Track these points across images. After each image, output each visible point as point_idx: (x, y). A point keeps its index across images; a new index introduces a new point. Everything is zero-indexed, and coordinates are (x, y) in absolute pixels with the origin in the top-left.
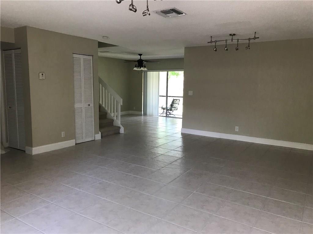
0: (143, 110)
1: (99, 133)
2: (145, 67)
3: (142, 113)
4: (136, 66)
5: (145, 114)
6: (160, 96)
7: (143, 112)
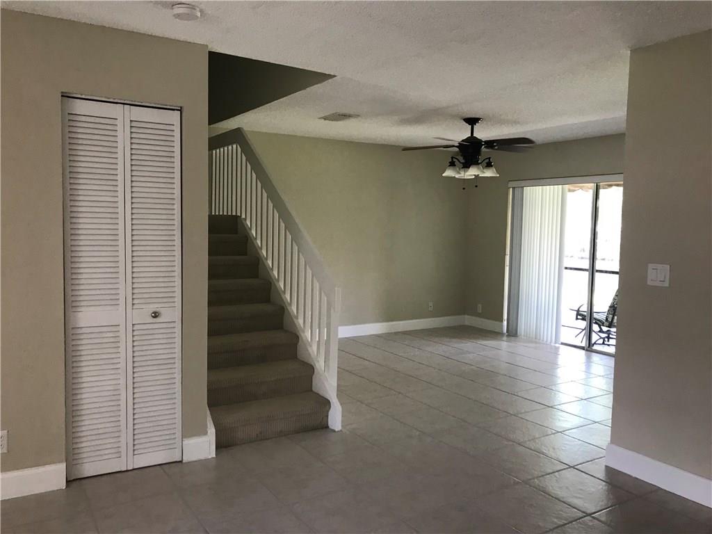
0: (505, 316)
1: (205, 433)
2: (489, 165)
3: (502, 326)
4: (452, 164)
5: (512, 333)
6: (566, 268)
7: (505, 323)
